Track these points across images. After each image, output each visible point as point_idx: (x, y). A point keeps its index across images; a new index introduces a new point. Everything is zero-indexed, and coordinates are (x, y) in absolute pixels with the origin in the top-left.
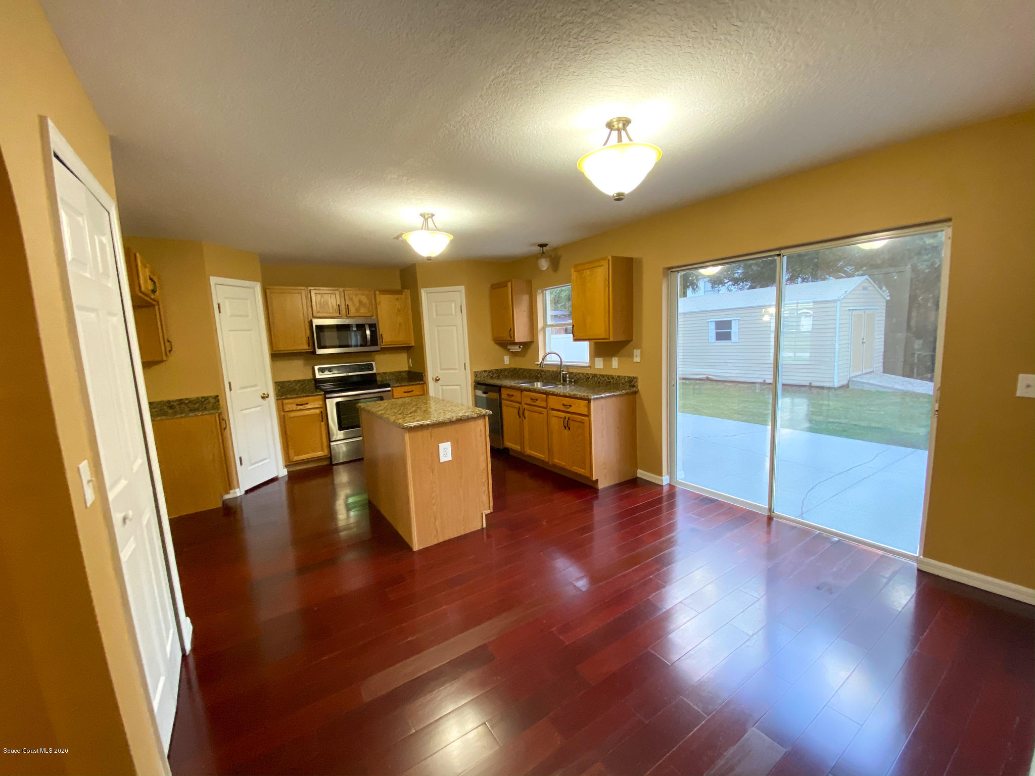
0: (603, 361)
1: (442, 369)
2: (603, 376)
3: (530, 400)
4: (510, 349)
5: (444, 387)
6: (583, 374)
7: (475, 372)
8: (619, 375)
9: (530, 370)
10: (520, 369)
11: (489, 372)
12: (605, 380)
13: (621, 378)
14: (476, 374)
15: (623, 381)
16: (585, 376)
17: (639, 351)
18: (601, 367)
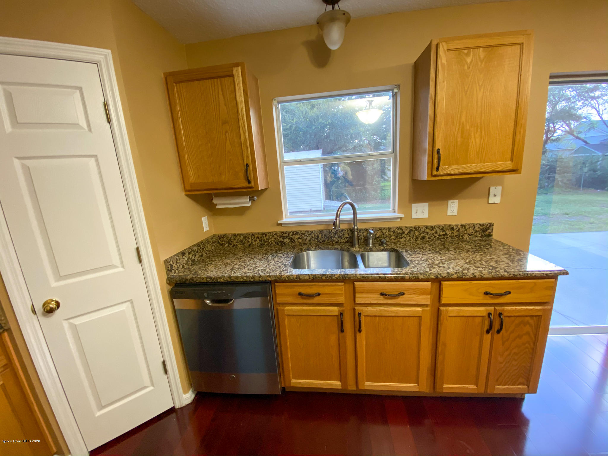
0: (429, 206)
1: (59, 277)
2: (432, 228)
3: (377, 296)
4: (216, 205)
5: (76, 321)
6: (389, 229)
7: (166, 261)
8: (464, 223)
9: (265, 234)
10: (235, 235)
11: (189, 253)
12: (436, 233)
13: (467, 227)
14: (168, 265)
15: (471, 231)
16: (394, 232)
17: (499, 188)
18: (426, 215)
